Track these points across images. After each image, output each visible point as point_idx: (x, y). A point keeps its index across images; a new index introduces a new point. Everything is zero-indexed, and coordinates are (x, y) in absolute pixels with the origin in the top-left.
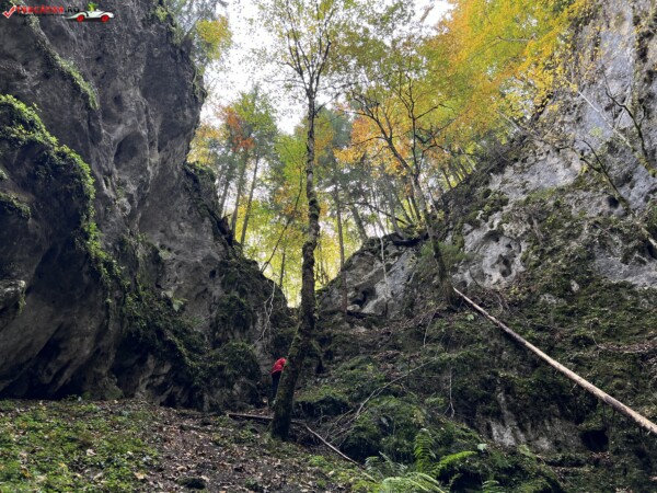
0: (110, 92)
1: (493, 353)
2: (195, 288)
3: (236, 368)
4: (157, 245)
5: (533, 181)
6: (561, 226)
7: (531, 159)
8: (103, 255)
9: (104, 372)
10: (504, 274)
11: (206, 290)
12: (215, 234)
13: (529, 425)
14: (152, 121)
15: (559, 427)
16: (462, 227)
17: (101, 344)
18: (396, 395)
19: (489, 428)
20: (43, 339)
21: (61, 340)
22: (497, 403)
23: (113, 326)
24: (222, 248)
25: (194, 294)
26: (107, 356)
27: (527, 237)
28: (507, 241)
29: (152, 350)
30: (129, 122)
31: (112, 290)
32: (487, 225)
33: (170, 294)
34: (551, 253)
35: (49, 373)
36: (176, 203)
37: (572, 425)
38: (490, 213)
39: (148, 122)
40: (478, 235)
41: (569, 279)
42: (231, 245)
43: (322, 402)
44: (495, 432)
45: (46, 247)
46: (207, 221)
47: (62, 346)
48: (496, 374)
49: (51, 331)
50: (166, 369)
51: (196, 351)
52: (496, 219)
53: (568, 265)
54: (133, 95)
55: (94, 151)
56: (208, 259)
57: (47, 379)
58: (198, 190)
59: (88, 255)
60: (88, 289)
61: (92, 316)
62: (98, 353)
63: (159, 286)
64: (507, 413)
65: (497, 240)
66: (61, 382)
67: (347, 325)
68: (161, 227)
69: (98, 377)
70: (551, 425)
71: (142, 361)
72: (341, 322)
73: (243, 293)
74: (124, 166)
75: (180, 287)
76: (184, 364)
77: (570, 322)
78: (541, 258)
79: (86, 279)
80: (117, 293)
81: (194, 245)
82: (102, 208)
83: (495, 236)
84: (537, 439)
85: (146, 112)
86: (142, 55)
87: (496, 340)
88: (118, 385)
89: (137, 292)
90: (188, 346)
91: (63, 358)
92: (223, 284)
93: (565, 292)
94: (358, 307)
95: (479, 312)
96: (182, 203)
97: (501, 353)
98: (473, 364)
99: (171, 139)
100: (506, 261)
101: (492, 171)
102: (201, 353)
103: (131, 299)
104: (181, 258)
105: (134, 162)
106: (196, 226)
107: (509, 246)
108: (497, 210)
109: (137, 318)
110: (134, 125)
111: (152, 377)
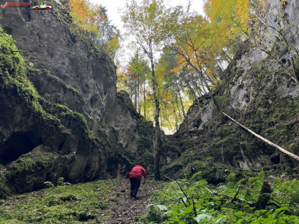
0: (84, 84)
1: (238, 136)
2: (130, 137)
3: (147, 162)
4: (114, 126)
5: (253, 59)
6: (264, 77)
7: (251, 50)
8: (94, 137)
9: (104, 172)
10: (247, 102)
11: (134, 137)
12: (132, 116)
13: (253, 159)
14: (99, 87)
15: (263, 158)
16: (228, 86)
17: (101, 164)
18: (199, 159)
19: (239, 164)
20: (84, 166)
21: (89, 165)
22: (240, 154)
23: (103, 157)
24: (136, 121)
25: (130, 139)
26: (104, 167)
27: (252, 85)
28: (246, 88)
29: (118, 162)
30: (92, 92)
31: (100, 147)
32: (237, 83)
33: (121, 142)
34: (261, 90)
35: (89, 175)
36: (117, 109)
37: (267, 156)
38: (238, 78)
39: (98, 88)
40: (234, 88)
41: (268, 99)
42: (139, 118)
43: (173, 167)
44: (241, 165)
45: (78, 141)
46: (129, 112)
47: (90, 166)
48: (239, 144)
49: (86, 163)
50: (124, 167)
51: (132, 159)
52: (240, 80)
53: (267, 93)
54: (91, 82)
55: (83, 107)
56: (132, 126)
57: (89, 177)
58: (123, 102)
59: (89, 139)
60: (93, 149)
61: (96, 156)
62: (101, 167)
63: (117, 140)
64: (245, 157)
65: (243, 88)
66: (93, 177)
67: (190, 137)
68: (114, 119)
69: (103, 173)
70: (260, 158)
71: (116, 166)
72: (187, 136)
73: (146, 135)
74: (94, 106)
75: (124, 138)
76: (129, 164)
77: (269, 117)
78: (258, 92)
79: (91, 146)
80: (102, 147)
81: (126, 122)
82: (90, 123)
83: (241, 87)
84: (256, 164)
85: (96, 85)
86: (90, 68)
87: (238, 131)
88: (111, 175)
89: (109, 144)
90: (130, 158)
91: (91, 170)
92: (139, 134)
93: (267, 105)
94: (196, 128)
95: (233, 121)
96: (119, 108)
97: (241, 135)
98: (231, 142)
99: (108, 88)
100: (247, 96)
101: (236, 59)
102: (135, 159)
103: (107, 148)
104: (123, 128)
105: (97, 103)
106: (125, 115)
107: (247, 90)
108: (240, 76)
109: (111, 153)
110: (94, 92)
111: (121, 170)
